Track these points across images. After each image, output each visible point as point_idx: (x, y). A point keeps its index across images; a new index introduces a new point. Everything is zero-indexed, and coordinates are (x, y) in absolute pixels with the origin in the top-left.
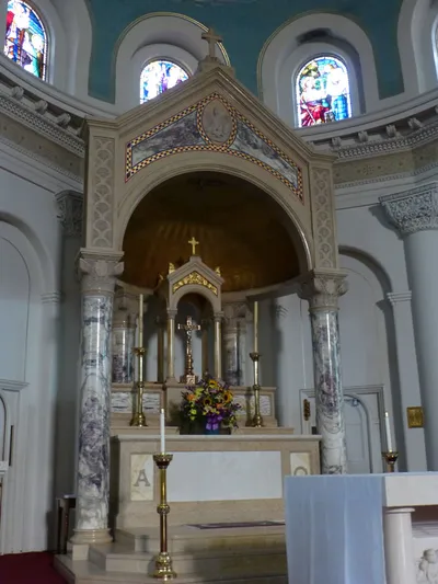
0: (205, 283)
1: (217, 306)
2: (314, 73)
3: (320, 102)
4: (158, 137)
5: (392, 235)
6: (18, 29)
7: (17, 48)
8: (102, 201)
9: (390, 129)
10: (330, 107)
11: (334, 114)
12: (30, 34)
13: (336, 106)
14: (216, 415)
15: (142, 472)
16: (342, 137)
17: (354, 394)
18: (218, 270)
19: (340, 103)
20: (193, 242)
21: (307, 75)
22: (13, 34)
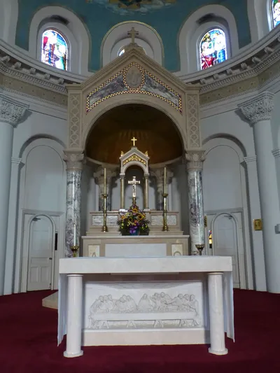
0: (140, 160)
1: (146, 170)
2: (208, 40)
3: (211, 55)
4: (103, 89)
5: (246, 125)
6: (50, 45)
7: (51, 54)
8: (75, 125)
9: (242, 65)
10: (216, 57)
11: (218, 61)
12: (58, 46)
13: (220, 56)
14: (134, 226)
15: (94, 253)
16: (219, 74)
17: (229, 213)
18: (146, 152)
19: (221, 54)
20: (134, 140)
21: (205, 41)
22: (48, 48)
